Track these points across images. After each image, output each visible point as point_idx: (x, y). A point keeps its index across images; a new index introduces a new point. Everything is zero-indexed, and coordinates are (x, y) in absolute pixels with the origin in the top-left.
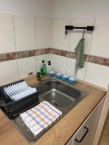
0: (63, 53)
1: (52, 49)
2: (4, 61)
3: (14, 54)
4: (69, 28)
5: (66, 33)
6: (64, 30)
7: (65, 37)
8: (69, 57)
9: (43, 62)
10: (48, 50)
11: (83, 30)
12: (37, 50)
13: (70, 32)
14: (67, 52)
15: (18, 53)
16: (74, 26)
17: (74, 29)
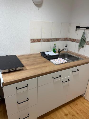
0: (74, 40)
1: (68, 38)
2: (46, 42)
3: (50, 39)
4: (78, 27)
5: (76, 30)
6: (75, 28)
7: (76, 32)
8: (77, 42)
9: (55, 45)
10: (66, 39)
11: (84, 28)
12: (60, 38)
13: (78, 29)
14: (76, 40)
15: (52, 39)
16: (80, 27)
17: (80, 28)
